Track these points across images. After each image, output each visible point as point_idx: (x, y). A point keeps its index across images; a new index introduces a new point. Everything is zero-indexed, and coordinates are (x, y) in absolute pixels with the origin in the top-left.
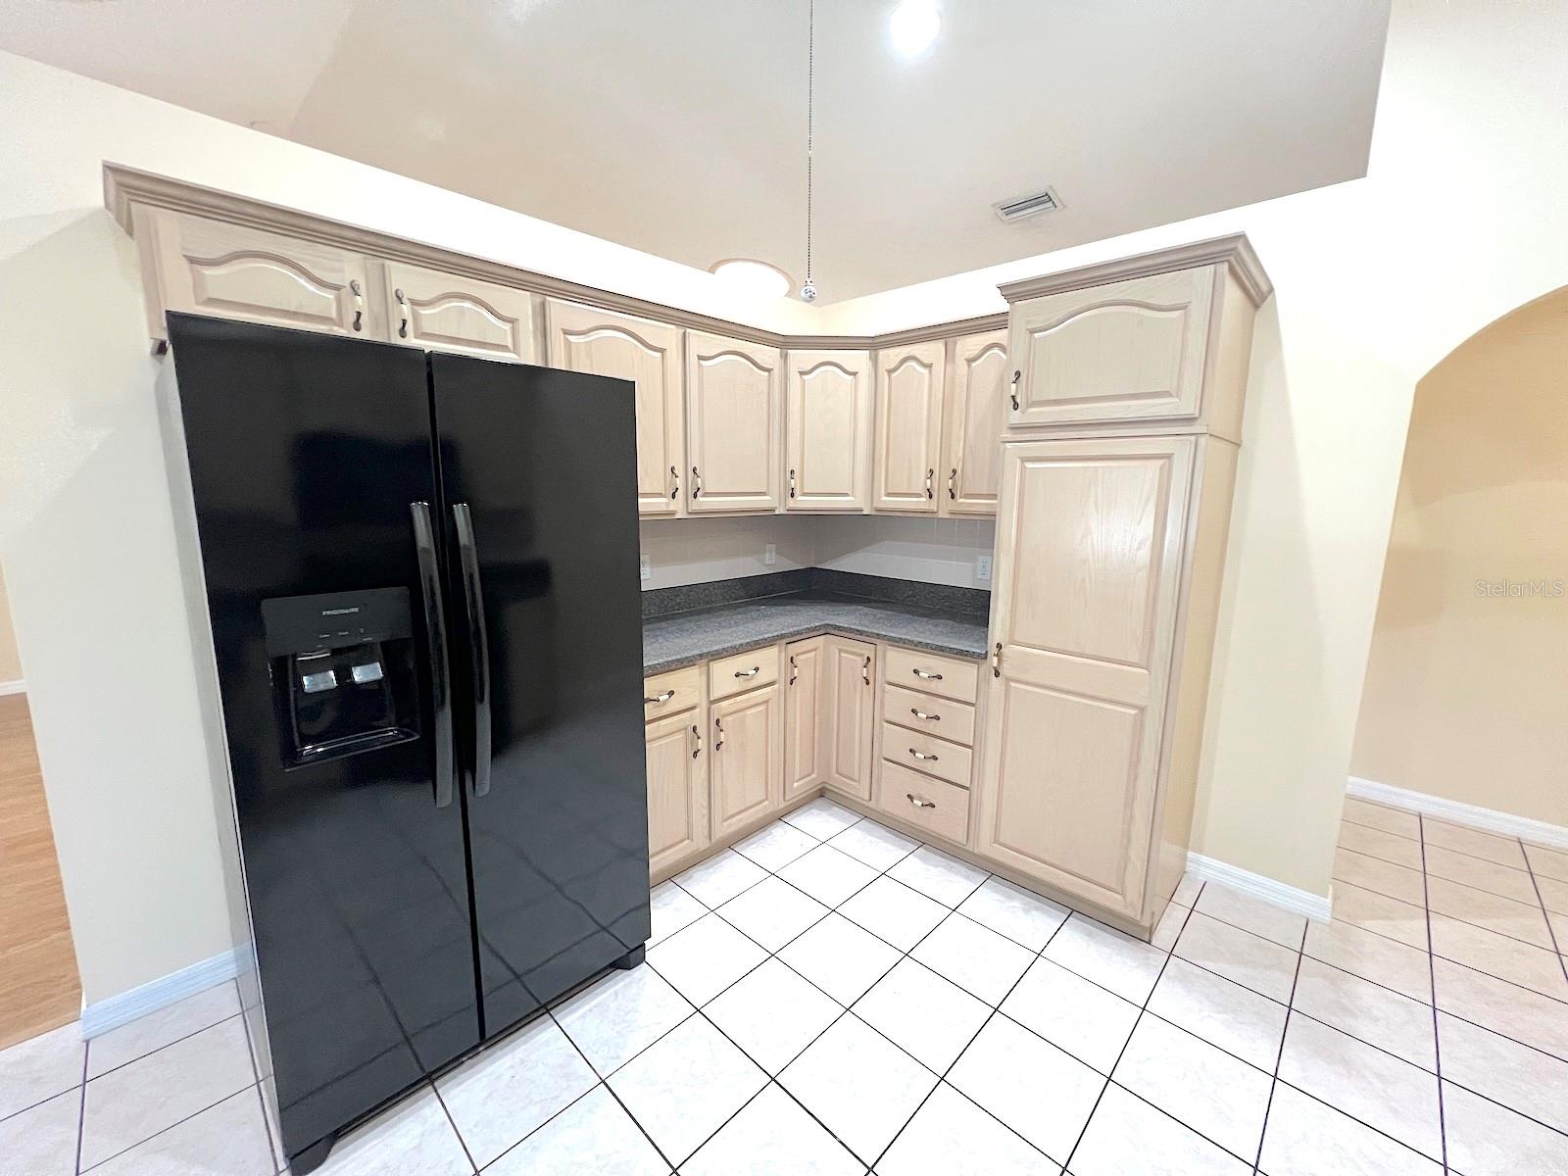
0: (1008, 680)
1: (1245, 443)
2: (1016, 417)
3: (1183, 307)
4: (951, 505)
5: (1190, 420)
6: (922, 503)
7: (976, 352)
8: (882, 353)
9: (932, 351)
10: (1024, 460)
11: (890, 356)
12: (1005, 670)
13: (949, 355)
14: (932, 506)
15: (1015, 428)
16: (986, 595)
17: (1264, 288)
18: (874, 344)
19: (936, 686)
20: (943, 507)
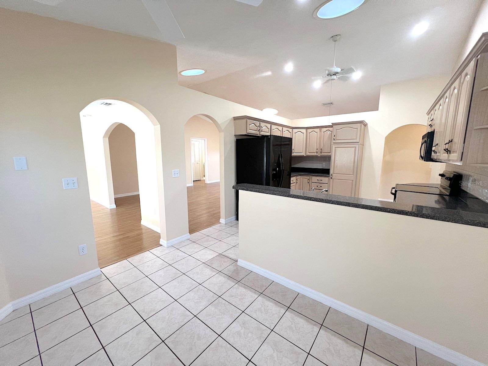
0: (333, 179)
1: (364, 145)
2: (334, 141)
3: (357, 128)
4: (321, 154)
5: (358, 142)
6: (315, 154)
7: (325, 131)
8: (308, 130)
9: (317, 130)
10: (335, 147)
11: (309, 131)
12: (333, 178)
13: (320, 131)
14: (317, 154)
15: (334, 143)
16: (329, 169)
17: (366, 124)
18: (307, 128)
19: (321, 182)
20: (319, 155)
